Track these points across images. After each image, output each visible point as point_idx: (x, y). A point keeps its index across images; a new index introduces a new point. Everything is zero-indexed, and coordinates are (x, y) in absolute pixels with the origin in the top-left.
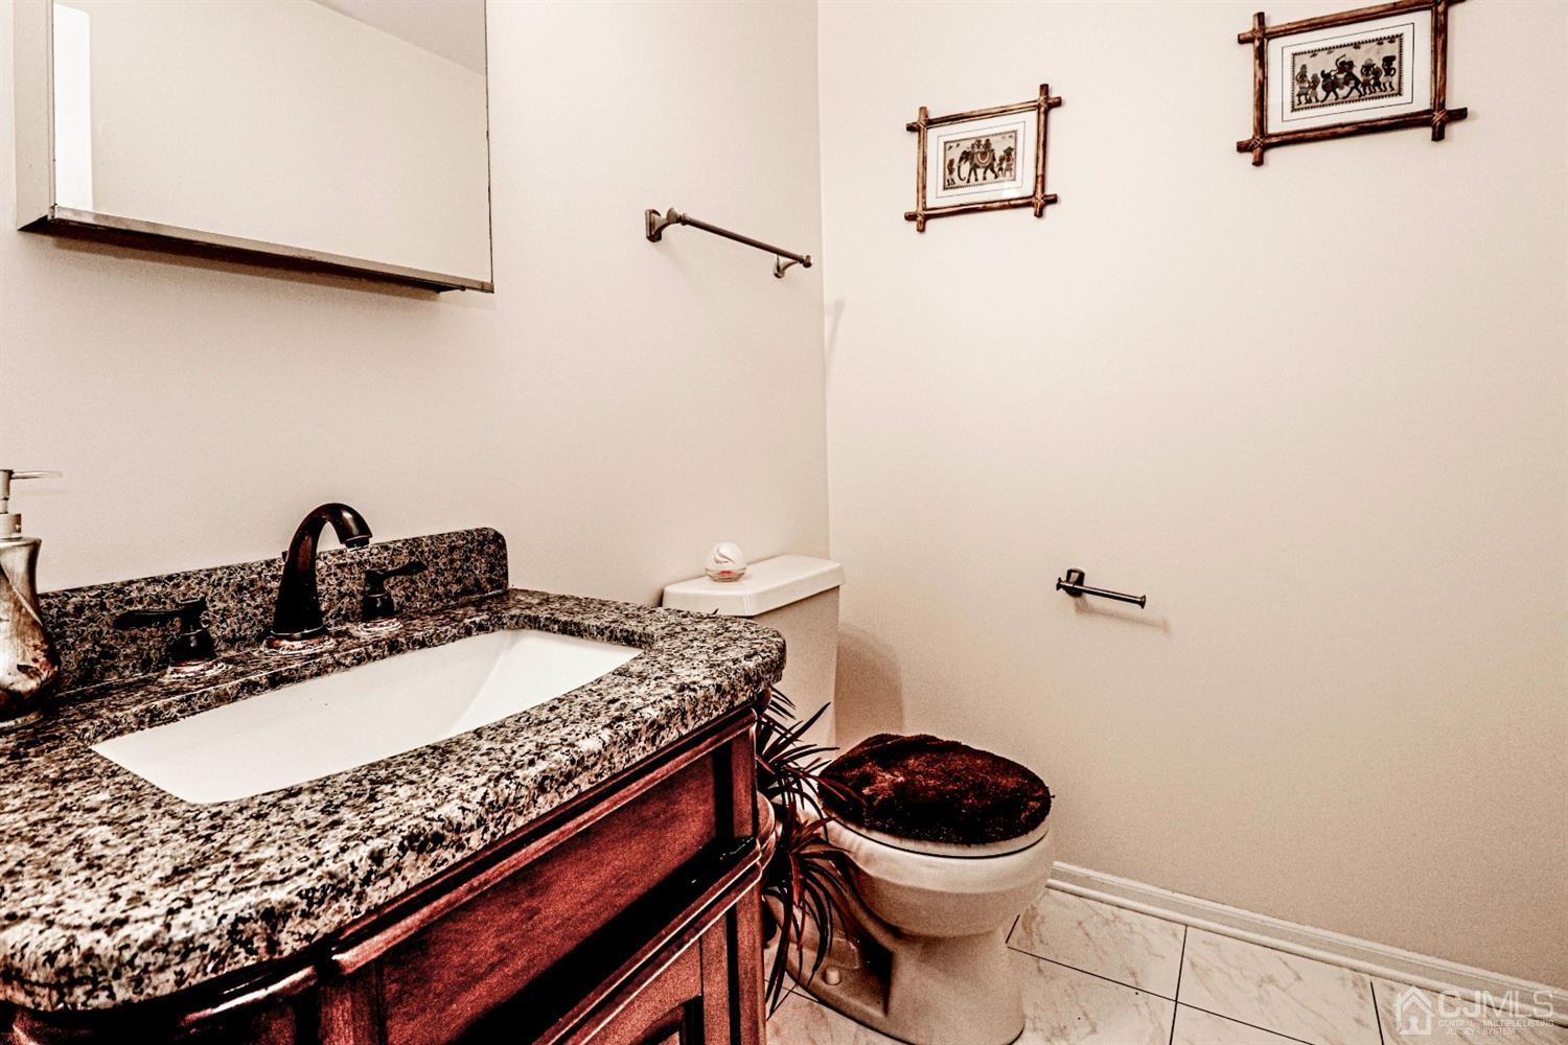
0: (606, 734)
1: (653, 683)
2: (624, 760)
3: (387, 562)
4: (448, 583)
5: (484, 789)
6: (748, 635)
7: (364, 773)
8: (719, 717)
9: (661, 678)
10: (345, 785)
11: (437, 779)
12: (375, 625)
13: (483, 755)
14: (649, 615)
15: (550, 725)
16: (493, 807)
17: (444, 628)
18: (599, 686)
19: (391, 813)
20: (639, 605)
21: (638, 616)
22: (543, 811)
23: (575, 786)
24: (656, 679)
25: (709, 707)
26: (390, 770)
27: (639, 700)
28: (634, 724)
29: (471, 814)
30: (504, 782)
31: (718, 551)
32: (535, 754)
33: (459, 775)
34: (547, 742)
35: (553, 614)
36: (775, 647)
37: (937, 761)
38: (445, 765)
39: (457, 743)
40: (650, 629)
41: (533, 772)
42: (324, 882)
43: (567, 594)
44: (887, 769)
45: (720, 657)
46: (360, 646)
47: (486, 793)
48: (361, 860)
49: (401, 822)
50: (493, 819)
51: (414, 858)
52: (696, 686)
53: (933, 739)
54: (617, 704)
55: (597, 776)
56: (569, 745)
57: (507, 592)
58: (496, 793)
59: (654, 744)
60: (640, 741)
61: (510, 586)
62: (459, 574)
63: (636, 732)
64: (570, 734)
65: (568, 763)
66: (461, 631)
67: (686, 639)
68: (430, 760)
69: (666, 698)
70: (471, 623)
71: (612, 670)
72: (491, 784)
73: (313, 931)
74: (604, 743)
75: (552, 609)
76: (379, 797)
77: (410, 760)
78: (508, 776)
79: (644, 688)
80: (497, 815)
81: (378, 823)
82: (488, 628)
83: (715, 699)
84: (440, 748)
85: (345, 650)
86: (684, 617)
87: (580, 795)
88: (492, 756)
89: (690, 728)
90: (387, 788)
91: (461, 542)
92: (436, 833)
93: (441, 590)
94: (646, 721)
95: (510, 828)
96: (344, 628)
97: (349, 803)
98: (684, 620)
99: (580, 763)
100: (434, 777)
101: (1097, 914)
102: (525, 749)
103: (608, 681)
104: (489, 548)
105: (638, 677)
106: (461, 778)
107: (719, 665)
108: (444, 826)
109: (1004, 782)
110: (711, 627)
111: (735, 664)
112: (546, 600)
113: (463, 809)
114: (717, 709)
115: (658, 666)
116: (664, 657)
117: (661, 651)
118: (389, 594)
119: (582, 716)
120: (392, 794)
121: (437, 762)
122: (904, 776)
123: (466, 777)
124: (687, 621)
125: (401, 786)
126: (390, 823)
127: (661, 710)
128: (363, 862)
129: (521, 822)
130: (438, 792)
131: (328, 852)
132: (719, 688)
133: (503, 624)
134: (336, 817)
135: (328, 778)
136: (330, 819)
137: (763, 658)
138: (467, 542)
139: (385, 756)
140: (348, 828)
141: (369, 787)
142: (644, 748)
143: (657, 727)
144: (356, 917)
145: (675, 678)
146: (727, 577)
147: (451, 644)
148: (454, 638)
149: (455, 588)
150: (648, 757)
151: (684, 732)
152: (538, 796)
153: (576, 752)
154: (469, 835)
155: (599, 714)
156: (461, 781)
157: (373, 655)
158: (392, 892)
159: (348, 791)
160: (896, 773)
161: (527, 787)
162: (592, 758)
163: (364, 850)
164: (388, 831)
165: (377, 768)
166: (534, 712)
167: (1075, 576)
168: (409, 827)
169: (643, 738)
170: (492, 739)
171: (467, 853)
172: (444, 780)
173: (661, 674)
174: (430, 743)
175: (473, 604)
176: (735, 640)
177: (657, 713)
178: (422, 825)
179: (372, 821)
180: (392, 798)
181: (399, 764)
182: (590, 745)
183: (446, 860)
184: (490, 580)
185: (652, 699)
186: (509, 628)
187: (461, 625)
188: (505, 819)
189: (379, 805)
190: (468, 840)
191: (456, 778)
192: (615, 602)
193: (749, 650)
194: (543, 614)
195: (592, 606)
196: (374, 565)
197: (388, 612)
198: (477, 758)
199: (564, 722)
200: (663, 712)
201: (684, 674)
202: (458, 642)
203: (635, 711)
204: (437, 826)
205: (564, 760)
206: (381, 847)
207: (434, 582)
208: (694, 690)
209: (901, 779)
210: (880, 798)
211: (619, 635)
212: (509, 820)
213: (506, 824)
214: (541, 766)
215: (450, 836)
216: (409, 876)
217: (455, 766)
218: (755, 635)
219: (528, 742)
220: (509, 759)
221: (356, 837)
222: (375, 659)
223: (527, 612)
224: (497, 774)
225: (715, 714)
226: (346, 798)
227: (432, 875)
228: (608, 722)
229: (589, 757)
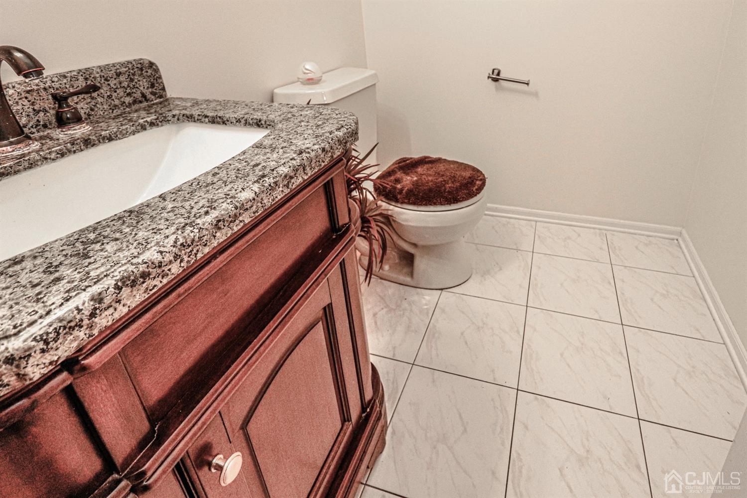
0: (256, 187)
1: (281, 151)
2: (270, 200)
3: (68, 86)
4: (121, 97)
5: (174, 236)
6: (334, 115)
7: (76, 237)
8: (325, 165)
9: (285, 147)
10: (61, 248)
11: (136, 234)
12: (69, 130)
13: (169, 212)
14: (268, 108)
15: (215, 186)
16: (184, 246)
17: (124, 127)
18: (245, 156)
19: (102, 265)
20: (260, 103)
21: (262, 109)
22: (221, 240)
23: (241, 221)
24: (282, 148)
25: (319, 161)
26: (97, 232)
27: (274, 163)
28: (274, 178)
29: (168, 255)
30: (189, 229)
31: (304, 67)
32: (208, 207)
33: (153, 229)
34: (215, 198)
35: (203, 112)
36: (353, 122)
37: (432, 168)
38: (141, 223)
39: (148, 206)
40: (272, 117)
41: (208, 219)
42: (55, 326)
43: (211, 98)
44: (407, 174)
45: (320, 131)
46: (59, 145)
47: (177, 239)
48: (84, 304)
49: (112, 270)
50: (185, 254)
51: (129, 291)
52: (309, 150)
53: (428, 157)
54: (260, 167)
55: (254, 213)
56: (232, 197)
57: (167, 100)
58: (184, 237)
59: (288, 188)
60: (279, 187)
61: (168, 96)
62: (128, 91)
63: (275, 183)
64: (231, 190)
65: (233, 209)
66: (138, 128)
67: (296, 121)
68: (128, 220)
69: (291, 159)
70: (144, 122)
71: (251, 145)
72: (179, 232)
73: (56, 358)
74: (256, 193)
75: (201, 109)
76: (91, 254)
77: (112, 223)
78: (191, 224)
79: (275, 155)
80: (188, 251)
81: (93, 274)
82: (158, 125)
83: (322, 156)
84: (134, 211)
85: (49, 149)
86: (292, 108)
87: (245, 225)
88: (176, 212)
89: (309, 175)
90: (97, 246)
91: (125, 69)
92: (143, 272)
93: (117, 102)
94: (281, 175)
95: (200, 255)
96: (46, 133)
97: (66, 262)
98: (292, 110)
99: (242, 208)
100: (134, 233)
101: (500, 222)
102: (200, 204)
103: (250, 152)
104: (147, 72)
105: (270, 148)
106: (155, 231)
107: (321, 136)
108: (148, 266)
109: (465, 174)
110: (311, 113)
111: (331, 134)
112: (196, 103)
113: (161, 252)
114: (324, 162)
115: (282, 140)
116: (285, 133)
117: (282, 130)
118: (75, 109)
119: (237, 177)
120: (102, 250)
121: (134, 222)
122: (417, 177)
123: (159, 230)
124: (295, 109)
125: (108, 243)
126: (103, 272)
127: (290, 167)
128: (86, 304)
129: (207, 250)
130: (139, 244)
131: (53, 304)
132: (323, 150)
133: (168, 121)
134: (57, 275)
135: (46, 245)
136: (52, 277)
137: (347, 129)
138: (129, 69)
139: (91, 222)
140: (68, 282)
141: (81, 247)
142: (282, 191)
143: (289, 178)
144: (91, 338)
145: (294, 146)
146: (311, 82)
147: (132, 137)
148: (134, 133)
149: (128, 100)
150: (286, 195)
151: (306, 178)
152: (216, 232)
153: (237, 201)
154: (170, 267)
155: (248, 175)
156: (155, 233)
157: (73, 150)
158: (117, 316)
159: (64, 253)
160: (412, 176)
161: (206, 229)
162: (249, 203)
163: (85, 296)
164: (102, 278)
165: (86, 232)
166: (202, 178)
167: (496, 72)
168: (120, 272)
169: (281, 186)
170: (174, 200)
171: (170, 277)
172: (141, 234)
173: (285, 144)
174: (127, 208)
175: (144, 109)
176: (327, 120)
177: (287, 170)
178: (130, 269)
179: (88, 273)
180: (102, 253)
181: (104, 227)
182: (247, 195)
183: (155, 286)
184: (153, 93)
185: (283, 161)
186: (173, 123)
187: (137, 124)
188: (195, 251)
189: (92, 260)
190: (169, 270)
191: (151, 231)
192: (243, 102)
193: (337, 125)
194: (196, 112)
195: (229, 105)
196: (57, 89)
197: (78, 119)
198: (165, 215)
199: (225, 182)
200: (292, 169)
201: (300, 143)
202: (137, 135)
203: (273, 170)
204: (142, 268)
205: (230, 208)
206: (99, 291)
207: (110, 97)
208: (309, 153)
209: (415, 178)
210: (406, 189)
211: (251, 122)
212: (198, 251)
213: (196, 254)
214: (214, 214)
215: (154, 272)
216: (128, 303)
217: (149, 223)
218: (339, 116)
219: (201, 200)
220: (190, 213)
221: (77, 287)
222: (75, 152)
223: (184, 112)
224: (183, 225)
225: (323, 164)
226: (63, 259)
227: (147, 297)
228: (256, 179)
229: (247, 203)
